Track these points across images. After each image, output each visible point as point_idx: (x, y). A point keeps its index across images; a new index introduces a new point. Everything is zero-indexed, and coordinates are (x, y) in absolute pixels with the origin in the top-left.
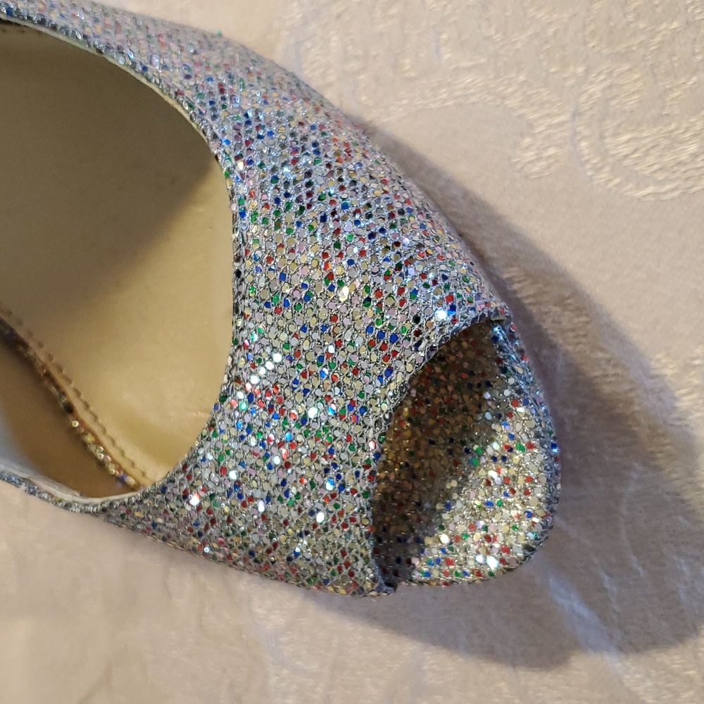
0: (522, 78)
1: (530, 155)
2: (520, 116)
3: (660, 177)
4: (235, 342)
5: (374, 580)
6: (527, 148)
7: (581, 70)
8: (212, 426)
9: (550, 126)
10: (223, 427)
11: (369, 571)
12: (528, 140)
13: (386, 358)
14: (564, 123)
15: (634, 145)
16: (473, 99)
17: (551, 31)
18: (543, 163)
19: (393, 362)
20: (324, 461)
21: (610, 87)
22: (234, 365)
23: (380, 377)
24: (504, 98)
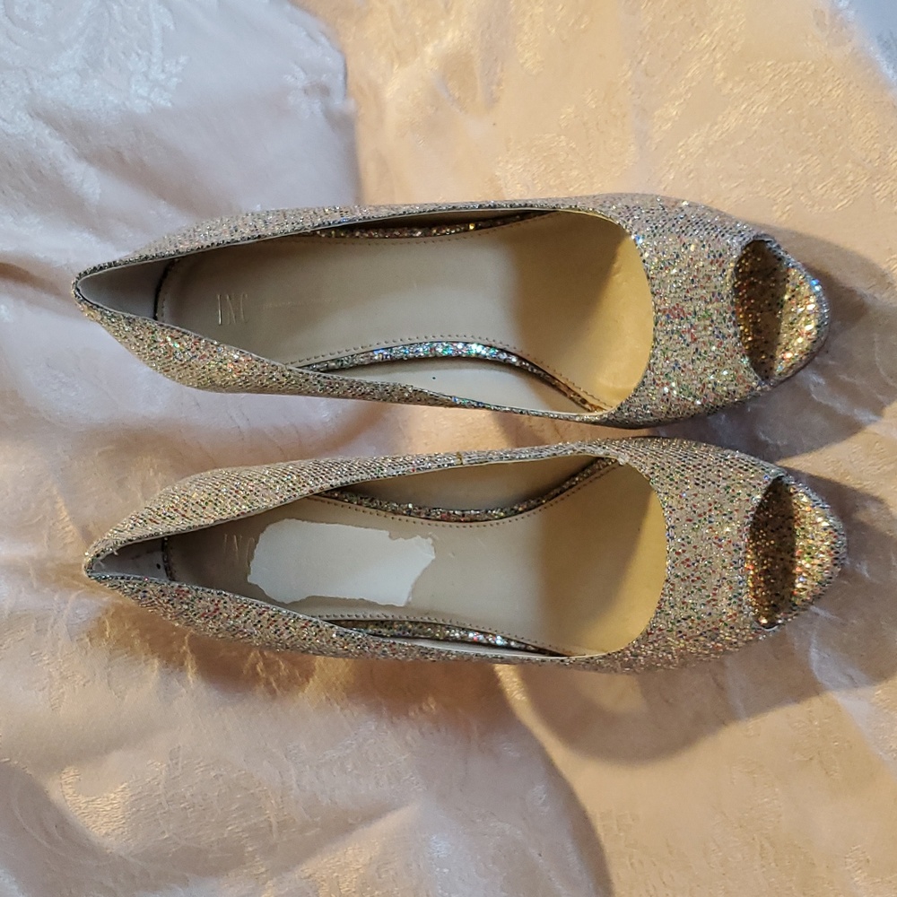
0: (763, 180)
1: (779, 214)
2: (769, 198)
3: (841, 197)
4: (653, 293)
5: (756, 379)
6: (776, 211)
7: (789, 165)
8: (655, 339)
9: (784, 197)
10: (661, 338)
11: (751, 375)
12: (775, 208)
13: (720, 266)
14: (789, 192)
15: (825, 189)
16: (743, 199)
17: (769, 155)
18: (786, 215)
19: (724, 266)
20: (710, 328)
21: (805, 168)
22: (656, 305)
23: (721, 275)
24: (758, 193)
